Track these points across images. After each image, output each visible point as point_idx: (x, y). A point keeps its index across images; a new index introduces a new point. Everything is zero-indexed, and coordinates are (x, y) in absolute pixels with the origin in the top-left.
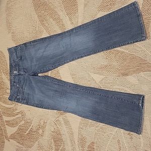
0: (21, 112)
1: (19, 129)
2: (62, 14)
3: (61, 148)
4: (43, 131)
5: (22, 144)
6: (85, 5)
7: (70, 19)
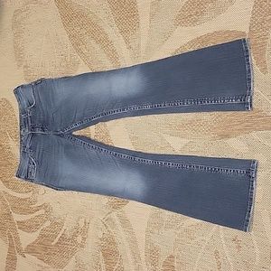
0: (45, 206)
1: (42, 236)
2: (112, 32)
3: (116, 267)
4: (84, 239)
5: (48, 262)
6: (152, 16)
7: (127, 41)
